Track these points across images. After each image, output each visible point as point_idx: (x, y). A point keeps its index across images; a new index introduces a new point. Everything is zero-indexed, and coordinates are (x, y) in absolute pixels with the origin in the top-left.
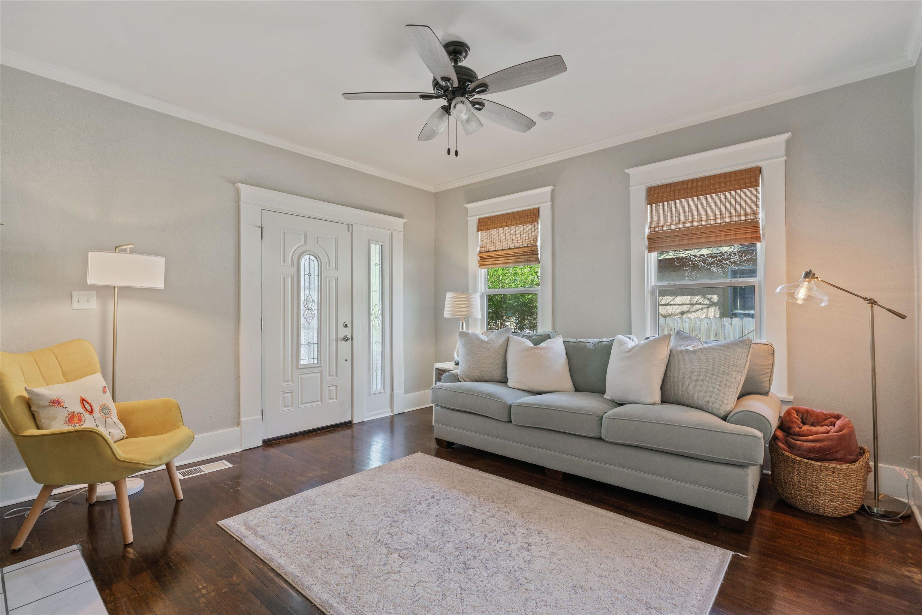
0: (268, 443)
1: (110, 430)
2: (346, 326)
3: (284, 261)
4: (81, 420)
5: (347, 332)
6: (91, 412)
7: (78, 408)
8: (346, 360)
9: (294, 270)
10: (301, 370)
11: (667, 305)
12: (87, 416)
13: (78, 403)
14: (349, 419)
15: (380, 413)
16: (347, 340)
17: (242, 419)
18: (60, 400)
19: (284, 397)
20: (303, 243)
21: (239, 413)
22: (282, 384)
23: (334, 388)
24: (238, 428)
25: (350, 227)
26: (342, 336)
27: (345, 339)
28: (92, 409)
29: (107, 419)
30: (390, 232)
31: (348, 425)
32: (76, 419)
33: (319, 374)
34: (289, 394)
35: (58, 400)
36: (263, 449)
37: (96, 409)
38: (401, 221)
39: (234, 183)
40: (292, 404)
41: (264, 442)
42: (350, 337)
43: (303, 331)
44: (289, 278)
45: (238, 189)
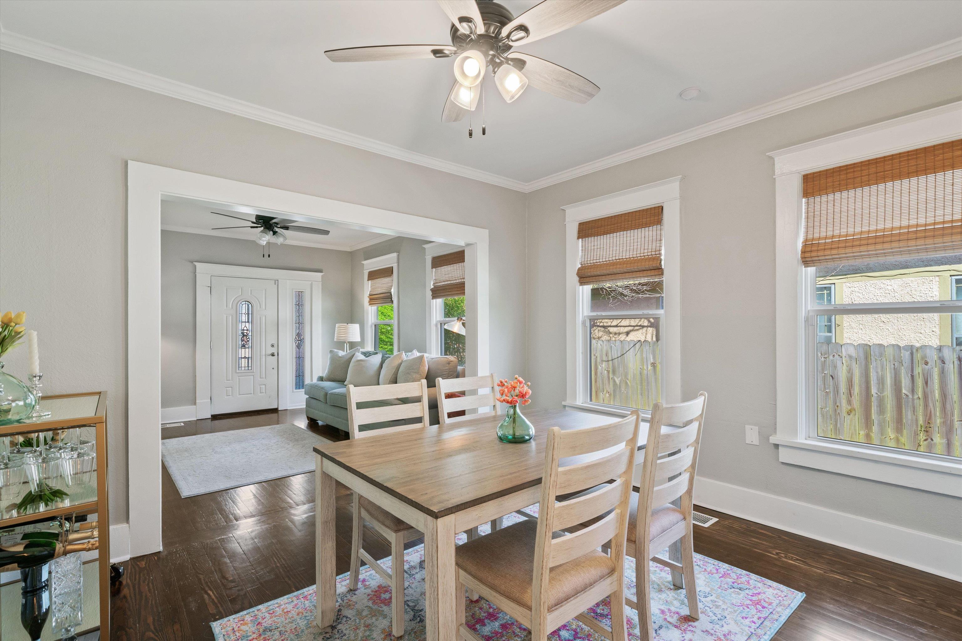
0: (215, 417)
2: (273, 346)
3: (227, 306)
5: (274, 350)
8: (273, 369)
10: (239, 374)
11: (616, 326)
14: (276, 407)
15: (299, 406)
17: (197, 401)
19: (227, 390)
20: (240, 294)
21: (196, 397)
22: (226, 381)
23: (264, 386)
24: (195, 406)
25: (277, 281)
26: (270, 353)
27: (273, 355)
30: (310, 284)
31: (275, 411)
33: (252, 377)
34: (230, 388)
36: (212, 420)
38: (320, 274)
39: (192, 264)
40: (232, 394)
41: (212, 416)
42: (276, 354)
43: (240, 350)
44: (231, 317)
45: (195, 266)
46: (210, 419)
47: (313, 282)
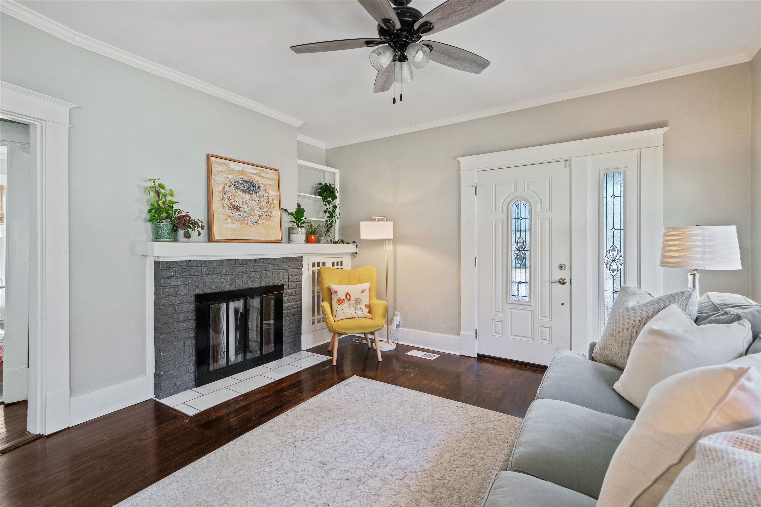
0: (481, 358)
1: (357, 311)
2: (562, 269)
3: (495, 210)
4: (343, 303)
5: (564, 275)
6: (349, 300)
7: (343, 297)
8: (563, 304)
9: (504, 217)
12: (346, 301)
13: (345, 294)
16: (564, 283)
17: (461, 332)
18: (337, 292)
19: (495, 325)
20: (513, 190)
22: (493, 313)
24: (459, 338)
25: (568, 162)
26: (558, 279)
27: (562, 282)
28: (350, 298)
29: (357, 306)
30: (638, 152)
32: (341, 302)
33: (530, 312)
34: (500, 324)
35: (336, 292)
37: (352, 299)
38: (661, 131)
39: (455, 159)
40: (502, 331)
41: (478, 355)
42: (568, 281)
43: (513, 270)
44: (500, 224)
45: (459, 162)
46: (476, 359)
47: (643, 150)
